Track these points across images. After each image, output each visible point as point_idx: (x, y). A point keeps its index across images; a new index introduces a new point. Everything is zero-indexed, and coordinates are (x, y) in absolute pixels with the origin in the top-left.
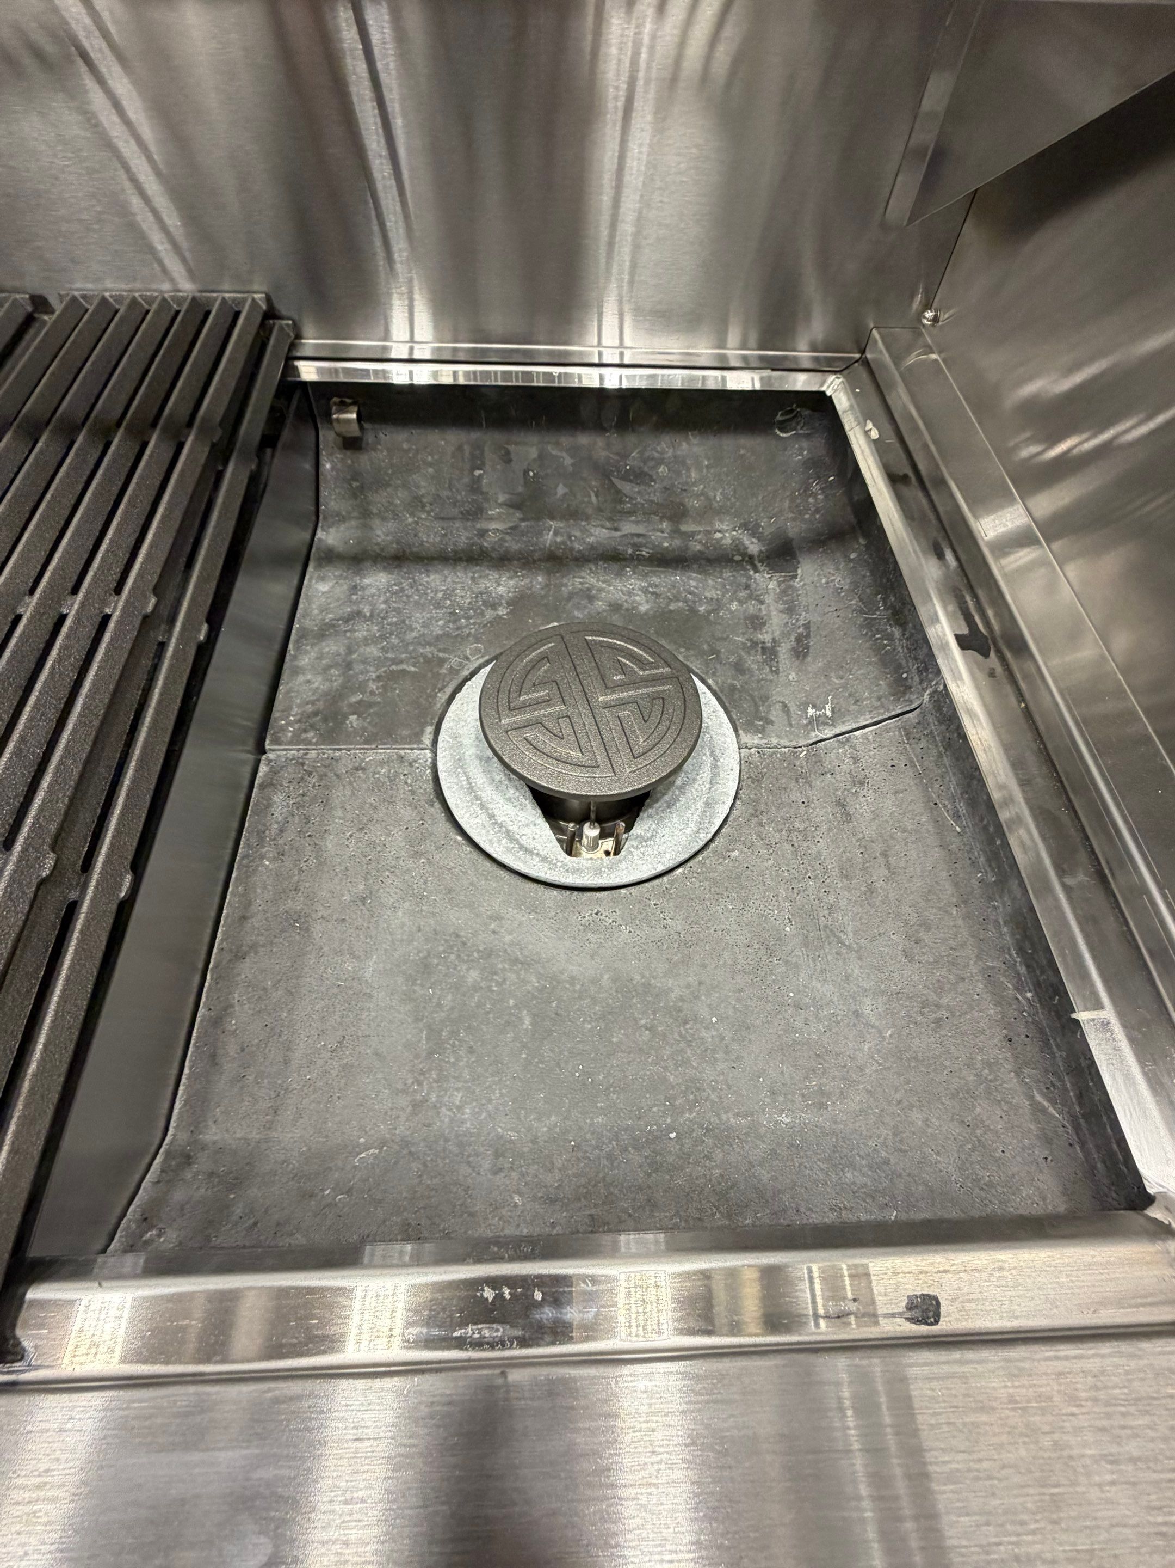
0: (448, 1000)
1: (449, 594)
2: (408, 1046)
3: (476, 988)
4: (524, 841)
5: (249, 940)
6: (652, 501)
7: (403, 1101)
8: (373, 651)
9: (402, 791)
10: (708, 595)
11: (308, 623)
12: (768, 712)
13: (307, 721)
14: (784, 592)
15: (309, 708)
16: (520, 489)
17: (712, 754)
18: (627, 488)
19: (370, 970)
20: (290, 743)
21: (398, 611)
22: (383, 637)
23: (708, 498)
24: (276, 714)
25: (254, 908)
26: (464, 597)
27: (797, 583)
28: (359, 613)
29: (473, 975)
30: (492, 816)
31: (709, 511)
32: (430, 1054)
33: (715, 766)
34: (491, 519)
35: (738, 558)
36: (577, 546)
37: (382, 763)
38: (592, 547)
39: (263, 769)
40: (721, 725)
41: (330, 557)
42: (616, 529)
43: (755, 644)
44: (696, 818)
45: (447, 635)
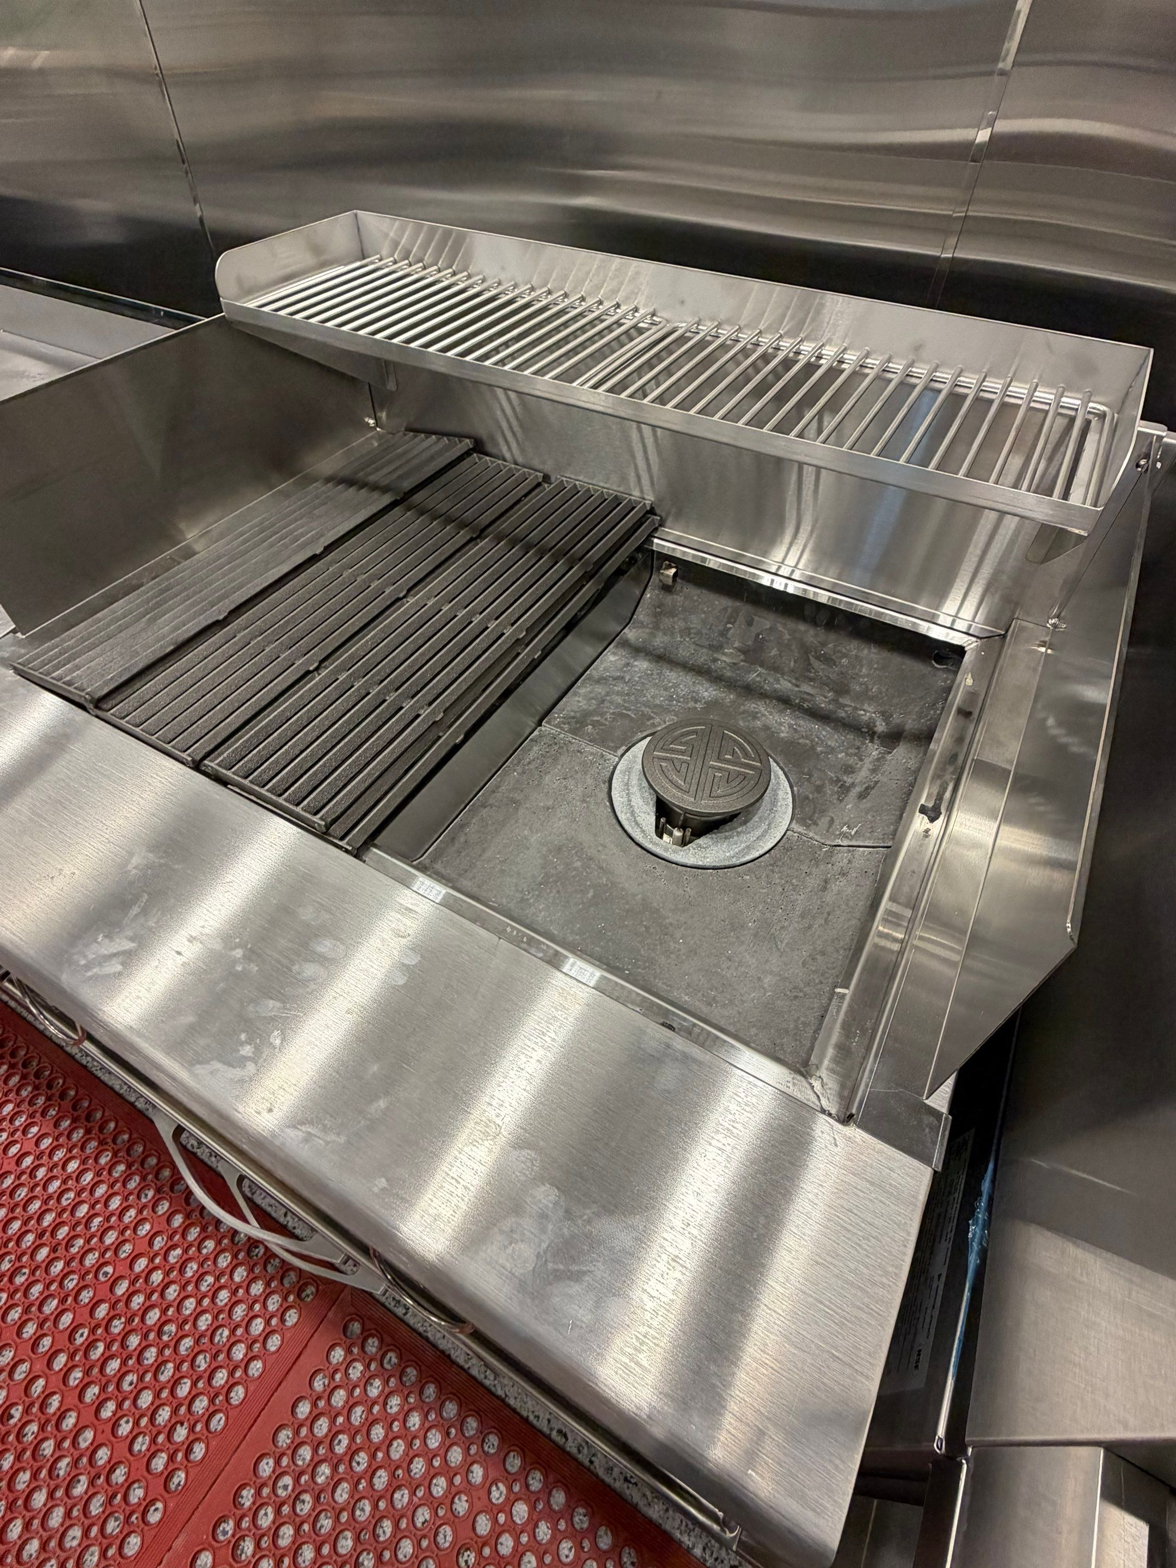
0: (560, 868)
1: (676, 686)
2: (533, 876)
3: (575, 869)
4: (638, 819)
5: (491, 801)
6: (829, 677)
7: (519, 895)
8: (619, 700)
9: (593, 771)
10: (829, 743)
11: (594, 673)
12: (819, 818)
13: (567, 720)
14: (878, 759)
15: (572, 714)
16: (750, 643)
17: (769, 824)
18: (816, 664)
19: (534, 839)
20: (555, 726)
21: (643, 684)
22: (628, 694)
23: (867, 687)
24: (555, 710)
25: (500, 790)
26: (683, 690)
27: (889, 757)
28: (623, 678)
29: (578, 864)
30: (630, 801)
31: (864, 696)
32: (541, 884)
33: (766, 832)
34: (724, 654)
35: (865, 730)
36: (766, 687)
37: (592, 754)
38: (775, 691)
39: (536, 733)
40: (785, 813)
41: (625, 644)
42: (797, 686)
43: (838, 780)
44: (737, 850)
45: (661, 706)
